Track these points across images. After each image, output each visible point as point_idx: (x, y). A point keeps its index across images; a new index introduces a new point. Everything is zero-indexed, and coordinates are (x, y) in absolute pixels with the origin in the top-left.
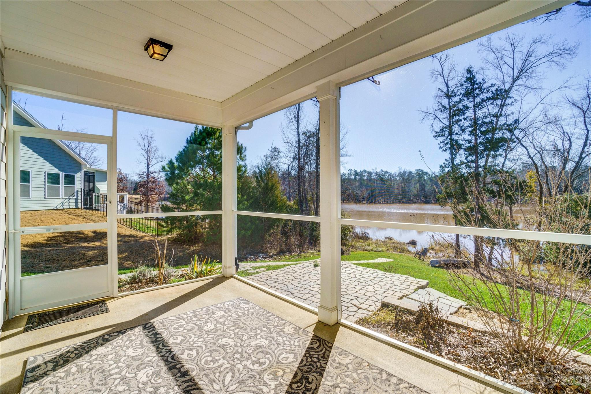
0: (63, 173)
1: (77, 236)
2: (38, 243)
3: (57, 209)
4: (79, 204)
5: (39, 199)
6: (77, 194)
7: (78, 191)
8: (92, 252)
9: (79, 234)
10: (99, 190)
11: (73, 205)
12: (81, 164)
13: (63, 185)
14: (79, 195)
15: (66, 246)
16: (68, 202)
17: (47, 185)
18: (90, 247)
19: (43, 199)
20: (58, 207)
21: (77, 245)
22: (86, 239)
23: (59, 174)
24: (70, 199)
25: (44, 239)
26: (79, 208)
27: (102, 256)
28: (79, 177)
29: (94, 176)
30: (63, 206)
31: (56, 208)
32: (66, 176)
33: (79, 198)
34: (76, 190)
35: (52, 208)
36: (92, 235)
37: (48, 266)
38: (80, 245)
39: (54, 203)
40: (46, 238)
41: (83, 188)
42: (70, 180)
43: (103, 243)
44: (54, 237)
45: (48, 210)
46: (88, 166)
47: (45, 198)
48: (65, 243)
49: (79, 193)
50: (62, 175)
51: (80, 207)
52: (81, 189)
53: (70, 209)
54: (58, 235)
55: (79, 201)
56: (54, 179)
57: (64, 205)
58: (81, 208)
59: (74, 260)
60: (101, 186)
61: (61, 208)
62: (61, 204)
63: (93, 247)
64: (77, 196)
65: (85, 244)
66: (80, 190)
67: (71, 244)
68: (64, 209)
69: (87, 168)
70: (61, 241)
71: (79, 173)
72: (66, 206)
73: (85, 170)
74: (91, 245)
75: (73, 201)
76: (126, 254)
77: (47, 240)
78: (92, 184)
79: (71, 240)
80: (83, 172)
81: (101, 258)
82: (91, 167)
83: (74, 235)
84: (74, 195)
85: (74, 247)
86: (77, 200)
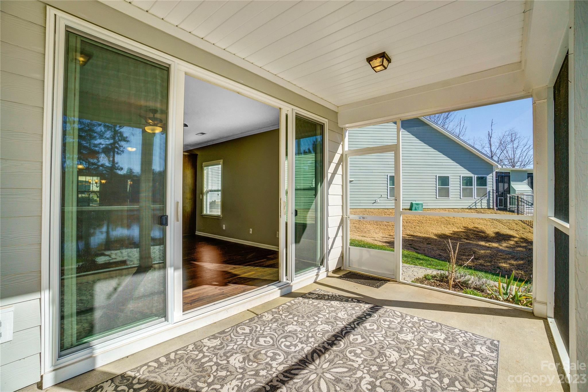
0: (476, 176)
1: (478, 234)
2: (444, 235)
3: (471, 208)
4: (491, 204)
5: (456, 199)
6: (489, 195)
7: (489, 192)
8: (484, 251)
9: (480, 233)
10: (515, 191)
11: (485, 205)
12: (492, 166)
13: (476, 187)
14: (491, 196)
15: (464, 242)
16: (480, 202)
17: (462, 187)
18: (485, 246)
19: (459, 199)
20: (471, 207)
21: (475, 242)
22: (486, 238)
23: (472, 177)
24: (482, 199)
25: (449, 232)
26: (491, 209)
27: (492, 258)
28: (491, 179)
29: (509, 176)
30: (475, 205)
31: (469, 208)
32: (478, 178)
33: (491, 199)
34: (488, 191)
35: (466, 207)
36: (493, 235)
37: (441, 254)
38: (477, 243)
39: (468, 202)
40: (451, 232)
41: (495, 189)
42: (482, 181)
43: (501, 246)
44: (457, 232)
45: (463, 208)
46: (500, 167)
47: (460, 198)
48: (465, 238)
49: (491, 194)
50: (475, 177)
51: (491, 207)
52: (493, 190)
53: (482, 208)
54: (462, 230)
55: (491, 201)
56: (468, 181)
57: (477, 205)
58: (493, 209)
59: (463, 255)
60: (517, 186)
61: (474, 207)
62: (474, 204)
63: (488, 247)
64: (489, 197)
65: (483, 243)
66: (491, 191)
67: (470, 240)
68: (476, 208)
69: (499, 168)
70: (462, 237)
71: (491, 175)
72: (479, 206)
73: (497, 170)
74: (487, 245)
75: (485, 201)
76: (522, 262)
77: (451, 234)
78: (507, 184)
79: (471, 236)
80: (494, 173)
81: (490, 259)
82: (502, 167)
83: (476, 232)
84: (485, 196)
85: (471, 243)
86: (488, 201)
